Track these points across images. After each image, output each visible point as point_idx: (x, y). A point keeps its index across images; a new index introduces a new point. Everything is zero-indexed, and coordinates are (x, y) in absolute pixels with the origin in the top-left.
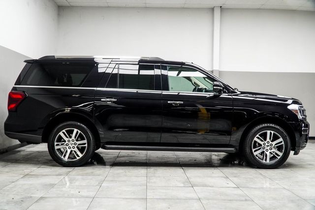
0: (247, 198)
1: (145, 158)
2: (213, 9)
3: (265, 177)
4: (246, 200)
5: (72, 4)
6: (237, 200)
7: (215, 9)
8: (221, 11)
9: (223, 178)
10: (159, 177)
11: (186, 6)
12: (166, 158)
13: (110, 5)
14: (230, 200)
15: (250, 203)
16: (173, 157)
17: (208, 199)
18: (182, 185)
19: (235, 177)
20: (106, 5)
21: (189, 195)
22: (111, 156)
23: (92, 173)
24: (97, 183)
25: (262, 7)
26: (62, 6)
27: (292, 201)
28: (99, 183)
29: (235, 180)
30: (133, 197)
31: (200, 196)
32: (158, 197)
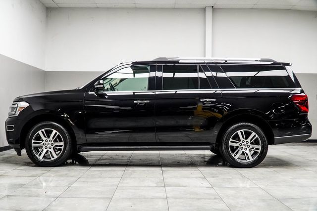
0: (218, 197)
1: (127, 161)
2: (204, 9)
3: (244, 177)
4: (215, 199)
5: (60, 6)
6: (205, 199)
7: (207, 9)
8: (213, 11)
9: (200, 179)
10: (134, 178)
11: (177, 6)
12: (149, 160)
13: (99, 6)
14: (199, 199)
15: (218, 201)
16: (157, 159)
17: (176, 198)
18: (155, 185)
19: (213, 177)
20: (95, 6)
21: (157, 195)
22: (93, 158)
23: (66, 174)
24: (67, 184)
25: (255, 7)
26: (50, 8)
27: (264, 200)
28: (69, 184)
29: (212, 180)
30: (98, 196)
31: (168, 195)
32: (125, 196)
